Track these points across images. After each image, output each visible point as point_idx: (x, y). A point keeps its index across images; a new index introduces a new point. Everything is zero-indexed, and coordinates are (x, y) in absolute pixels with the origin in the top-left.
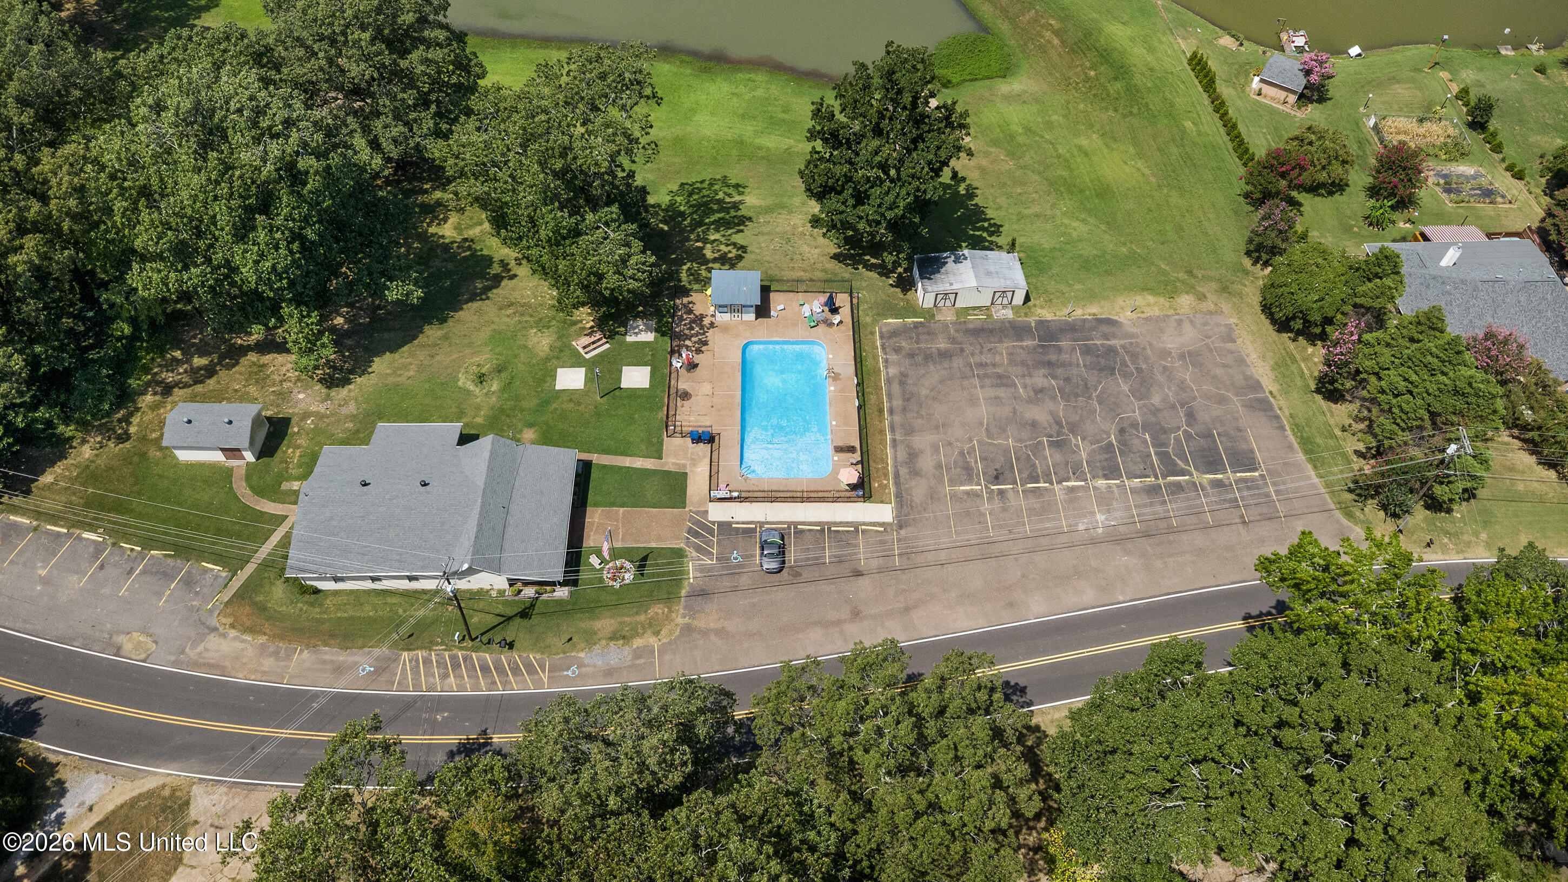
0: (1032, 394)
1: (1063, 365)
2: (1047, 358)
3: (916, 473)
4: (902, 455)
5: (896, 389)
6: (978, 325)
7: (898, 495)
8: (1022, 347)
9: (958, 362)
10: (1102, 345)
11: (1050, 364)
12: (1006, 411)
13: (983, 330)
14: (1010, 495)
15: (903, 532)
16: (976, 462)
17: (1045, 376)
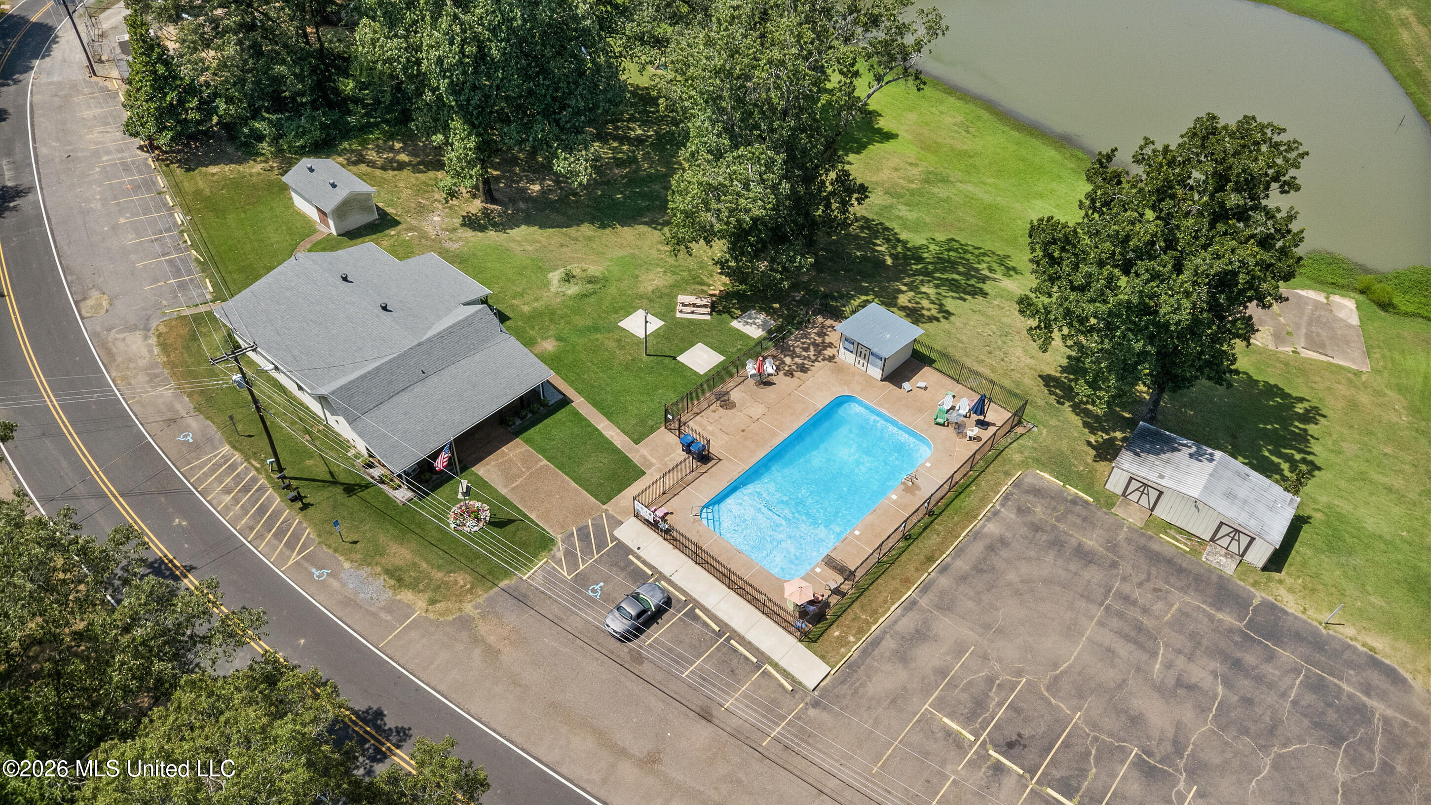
0: (1171, 681)
1: (1259, 680)
2: (1238, 654)
3: (902, 657)
4: (907, 624)
5: (977, 549)
6: (1168, 552)
7: (852, 667)
8: (1211, 618)
9: (1093, 575)
10: (1351, 696)
12: (1109, 676)
13: (1169, 562)
14: (1009, 783)
15: (812, 712)
16: (1000, 705)
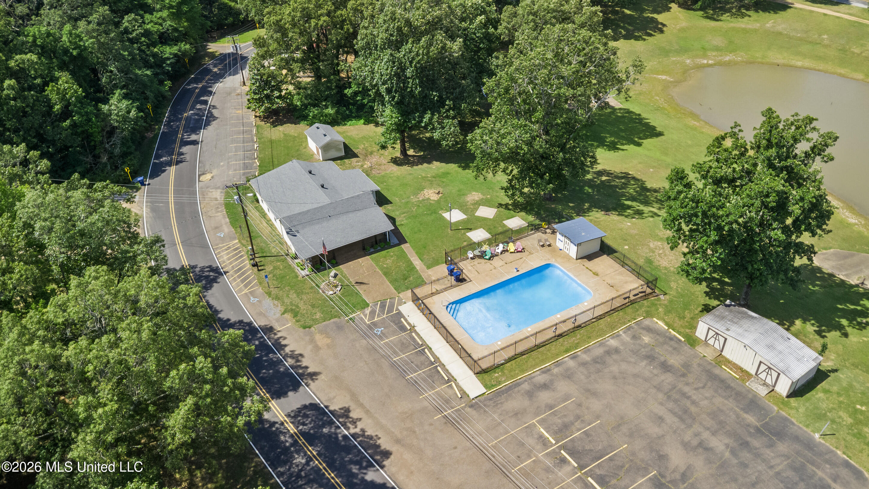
7: (499, 394)
11: (745, 444)
13: (722, 381)
14: (567, 469)
15: (468, 410)
16: (579, 430)
17: (727, 446)
